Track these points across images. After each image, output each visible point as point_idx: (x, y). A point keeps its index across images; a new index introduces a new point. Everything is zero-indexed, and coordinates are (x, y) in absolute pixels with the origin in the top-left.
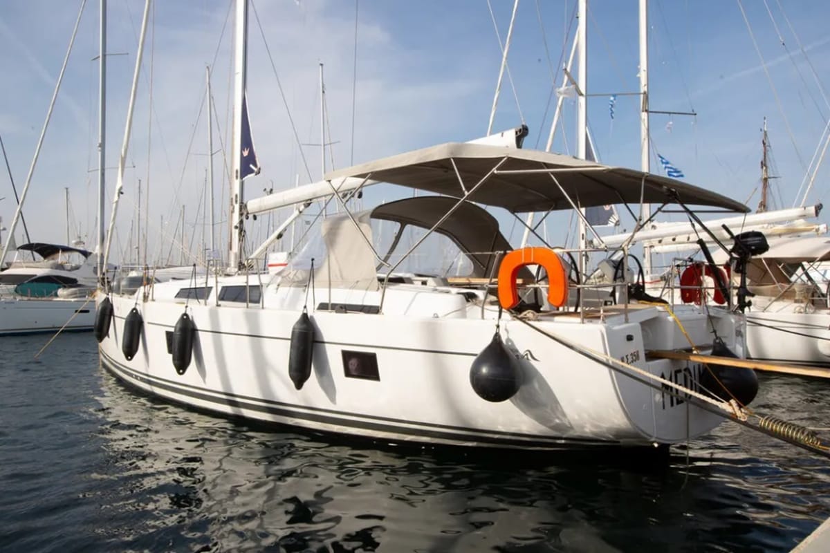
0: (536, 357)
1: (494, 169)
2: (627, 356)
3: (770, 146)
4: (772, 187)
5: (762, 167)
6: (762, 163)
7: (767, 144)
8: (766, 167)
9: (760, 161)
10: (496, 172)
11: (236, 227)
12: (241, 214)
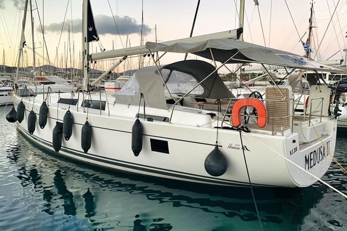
0: (248, 149)
1: (232, 57)
2: (292, 150)
3: (314, 11)
4: (313, 32)
5: (309, 22)
6: (310, 19)
7: (312, 11)
8: (312, 22)
9: (309, 18)
10: (232, 59)
11: (86, 67)
12: (88, 60)
